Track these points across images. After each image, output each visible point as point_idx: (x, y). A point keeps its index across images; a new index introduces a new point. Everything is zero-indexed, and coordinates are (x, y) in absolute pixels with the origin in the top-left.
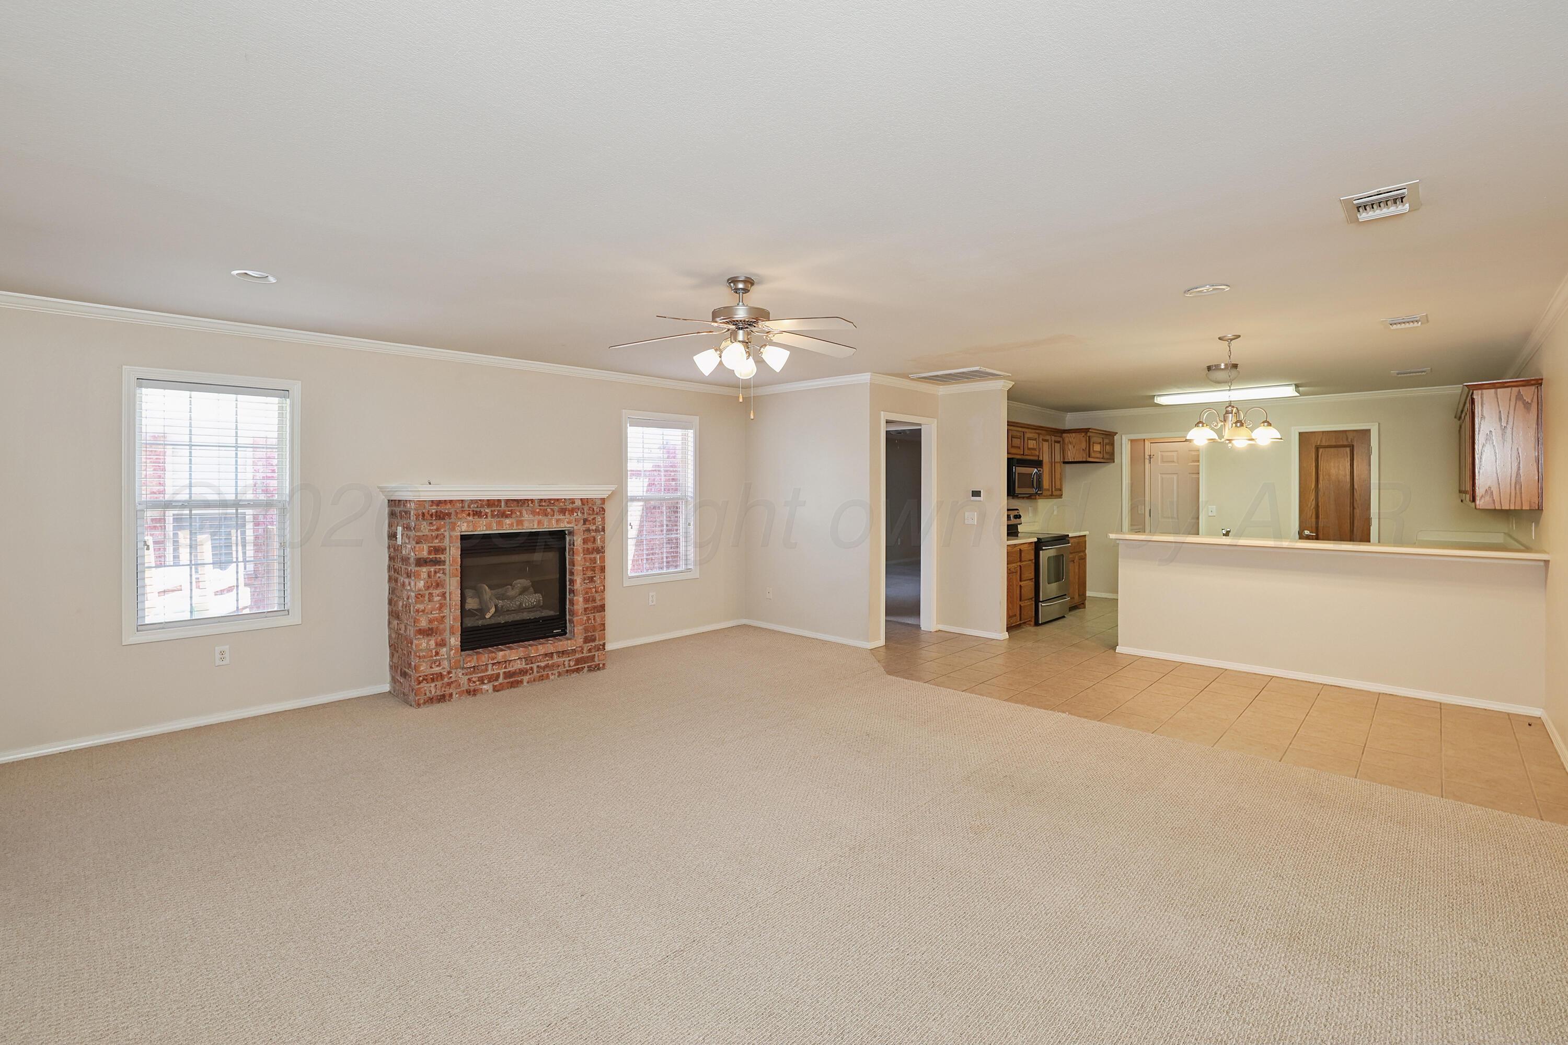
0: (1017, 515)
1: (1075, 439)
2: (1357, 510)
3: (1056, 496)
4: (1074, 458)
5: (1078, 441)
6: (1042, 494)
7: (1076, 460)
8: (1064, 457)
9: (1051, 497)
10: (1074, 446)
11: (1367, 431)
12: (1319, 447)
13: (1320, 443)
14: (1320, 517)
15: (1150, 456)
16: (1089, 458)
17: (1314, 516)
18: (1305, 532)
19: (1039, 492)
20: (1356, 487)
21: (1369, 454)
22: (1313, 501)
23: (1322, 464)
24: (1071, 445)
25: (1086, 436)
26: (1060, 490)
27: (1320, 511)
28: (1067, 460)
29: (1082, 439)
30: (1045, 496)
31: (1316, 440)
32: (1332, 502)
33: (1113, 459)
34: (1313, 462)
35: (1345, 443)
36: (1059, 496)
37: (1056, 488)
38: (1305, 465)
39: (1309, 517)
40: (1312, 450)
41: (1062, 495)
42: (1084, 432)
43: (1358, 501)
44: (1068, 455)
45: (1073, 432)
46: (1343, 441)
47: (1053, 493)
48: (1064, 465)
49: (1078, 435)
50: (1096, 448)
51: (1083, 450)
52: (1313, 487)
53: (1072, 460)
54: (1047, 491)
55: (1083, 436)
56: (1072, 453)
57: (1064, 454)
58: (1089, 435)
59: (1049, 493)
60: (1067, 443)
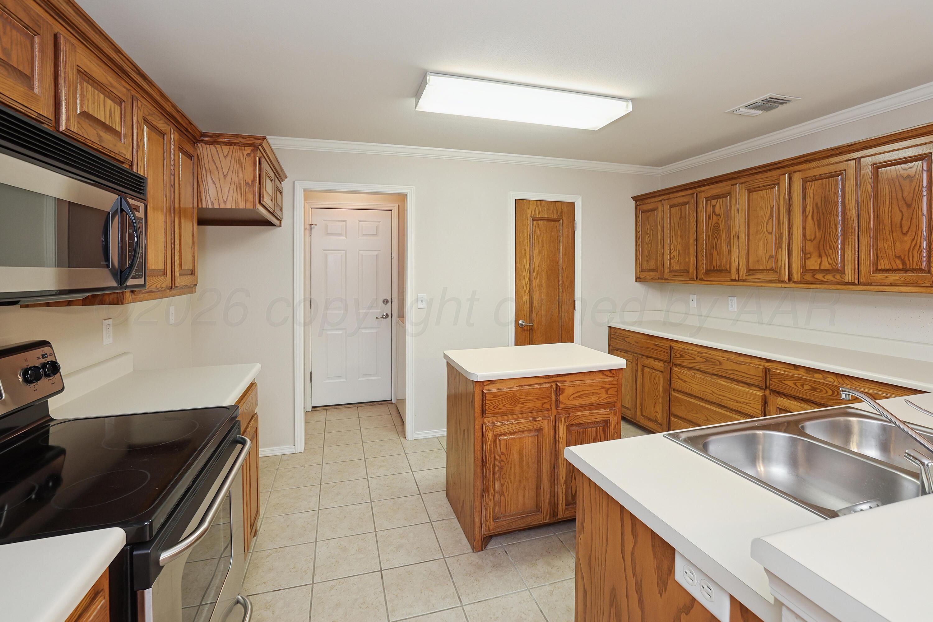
0: (40, 366)
1: (229, 158)
2: (564, 293)
3: (184, 287)
4: (225, 202)
5: (235, 166)
6: (144, 286)
7: (229, 206)
8: (200, 199)
9: (171, 291)
10: (225, 176)
11: (572, 204)
12: (534, 219)
13: (535, 214)
14: (534, 302)
15: (311, 225)
16: (258, 205)
17: (528, 302)
18: (520, 322)
19: (131, 282)
20: (564, 267)
21: (574, 229)
22: (527, 284)
23: (535, 240)
24: (216, 172)
25: (253, 154)
26: (192, 274)
27: (534, 295)
28: (205, 207)
29: (244, 162)
30: (153, 290)
31: (530, 210)
32: (544, 285)
33: (280, 221)
34: (529, 236)
35: (556, 216)
36: (190, 288)
37: (183, 268)
38: (521, 240)
39: (524, 304)
40: (528, 221)
41: (196, 285)
42: (250, 145)
43: (565, 283)
44: (209, 195)
45: (225, 143)
46: (553, 213)
47: (176, 282)
48: (198, 225)
49: (236, 151)
50: (269, 186)
51: (247, 184)
52: (528, 266)
53: (220, 206)
54: (161, 276)
55: (248, 155)
56: (219, 190)
57: (199, 191)
58: (259, 154)
59: (168, 281)
60: (207, 166)
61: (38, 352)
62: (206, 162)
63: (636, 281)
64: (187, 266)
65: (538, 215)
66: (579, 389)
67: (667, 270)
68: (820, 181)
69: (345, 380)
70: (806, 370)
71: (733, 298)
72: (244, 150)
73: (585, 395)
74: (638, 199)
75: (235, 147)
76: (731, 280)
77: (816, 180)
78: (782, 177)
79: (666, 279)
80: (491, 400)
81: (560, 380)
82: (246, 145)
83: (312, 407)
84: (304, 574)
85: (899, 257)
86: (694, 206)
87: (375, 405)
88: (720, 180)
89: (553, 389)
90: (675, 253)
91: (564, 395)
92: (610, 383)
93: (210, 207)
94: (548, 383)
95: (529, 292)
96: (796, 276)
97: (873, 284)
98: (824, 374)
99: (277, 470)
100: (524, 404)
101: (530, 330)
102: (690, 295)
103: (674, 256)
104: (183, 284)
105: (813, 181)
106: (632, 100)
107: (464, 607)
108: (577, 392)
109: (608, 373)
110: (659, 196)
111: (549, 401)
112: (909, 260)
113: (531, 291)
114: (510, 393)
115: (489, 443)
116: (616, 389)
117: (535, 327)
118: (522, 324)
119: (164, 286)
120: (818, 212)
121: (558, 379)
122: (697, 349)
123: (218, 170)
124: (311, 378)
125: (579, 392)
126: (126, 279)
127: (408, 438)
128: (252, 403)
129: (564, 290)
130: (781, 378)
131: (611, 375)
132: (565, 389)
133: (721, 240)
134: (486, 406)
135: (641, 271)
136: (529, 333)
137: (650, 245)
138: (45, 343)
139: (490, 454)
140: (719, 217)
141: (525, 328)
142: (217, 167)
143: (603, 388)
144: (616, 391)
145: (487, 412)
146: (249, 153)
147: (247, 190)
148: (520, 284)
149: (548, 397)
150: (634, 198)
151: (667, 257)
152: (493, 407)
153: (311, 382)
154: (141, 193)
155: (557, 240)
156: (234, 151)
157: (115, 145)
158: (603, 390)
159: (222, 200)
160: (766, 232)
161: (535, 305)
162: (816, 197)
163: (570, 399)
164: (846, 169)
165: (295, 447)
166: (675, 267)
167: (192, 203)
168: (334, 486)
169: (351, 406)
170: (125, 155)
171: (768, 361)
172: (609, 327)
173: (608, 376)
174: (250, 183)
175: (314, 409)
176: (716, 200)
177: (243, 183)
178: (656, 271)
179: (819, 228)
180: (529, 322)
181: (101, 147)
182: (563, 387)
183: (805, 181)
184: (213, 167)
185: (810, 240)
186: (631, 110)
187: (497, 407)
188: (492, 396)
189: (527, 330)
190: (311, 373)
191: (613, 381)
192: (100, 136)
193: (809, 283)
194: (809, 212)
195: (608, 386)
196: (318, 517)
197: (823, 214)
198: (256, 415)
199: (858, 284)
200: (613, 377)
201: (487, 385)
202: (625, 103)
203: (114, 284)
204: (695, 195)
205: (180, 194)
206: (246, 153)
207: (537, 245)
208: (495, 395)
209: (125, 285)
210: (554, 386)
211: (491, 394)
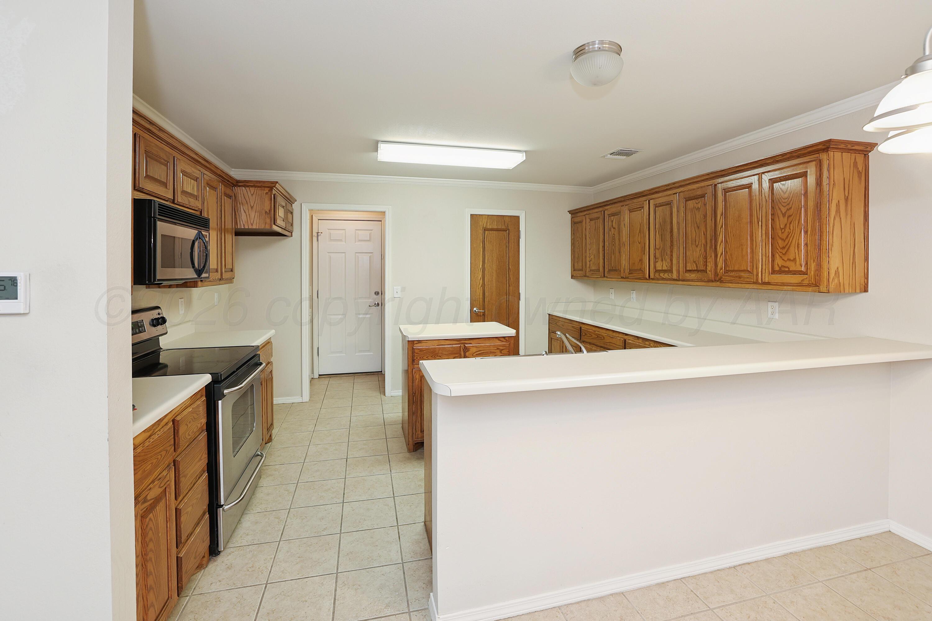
0: (157, 319)
1: (254, 196)
2: (511, 287)
3: (227, 279)
4: (252, 225)
5: (258, 201)
6: (208, 278)
7: (254, 227)
8: (236, 223)
9: (219, 281)
10: (252, 207)
11: (518, 218)
12: (485, 230)
13: (486, 226)
14: (486, 294)
15: (318, 233)
16: (273, 225)
17: (481, 294)
18: (475, 309)
19: (204, 275)
20: (510, 267)
21: (519, 237)
22: (480, 280)
23: (487, 246)
24: (246, 205)
25: (270, 193)
26: (231, 271)
27: (486, 289)
28: (239, 228)
29: (264, 198)
30: (212, 280)
31: (483, 223)
32: (494, 281)
33: (292, 233)
34: (481, 243)
35: (504, 227)
36: (230, 280)
37: (226, 267)
38: (475, 246)
39: (478, 295)
40: (481, 232)
41: (234, 278)
42: (268, 187)
43: (512, 279)
44: (242, 220)
45: (252, 186)
46: (502, 225)
47: (223, 276)
48: (235, 236)
49: (259, 191)
50: (281, 213)
51: (266, 212)
52: (481, 266)
53: (248, 227)
54: (215, 272)
55: (267, 193)
56: (248, 216)
57: (236, 218)
58: (274, 192)
59: (218, 276)
60: (240, 201)
61: (157, 311)
62: (240, 198)
63: (572, 278)
64: (229, 266)
65: (489, 227)
66: (481, 349)
67: (588, 270)
68: (662, 207)
69: (345, 355)
70: (642, 339)
71: (633, 292)
72: (264, 190)
73: (485, 353)
74: (573, 213)
75: (258, 188)
76: (621, 277)
77: (661, 206)
78: (645, 202)
79: (588, 277)
80: (418, 353)
81: (467, 342)
82: (265, 187)
83: (319, 375)
84: (299, 458)
85: (695, 262)
86: (602, 221)
87: (368, 375)
88: (615, 202)
89: (462, 348)
90: (592, 257)
91: (470, 352)
92: (503, 346)
93: (243, 227)
94: (459, 344)
95: (482, 286)
96: (652, 276)
97: (685, 280)
98: (650, 342)
99: (288, 411)
100: (440, 357)
101: (483, 315)
102: (610, 290)
103: (592, 258)
104: (226, 277)
105: (659, 207)
106: (525, 151)
107: (392, 474)
108: (479, 351)
109: (502, 339)
110: (585, 211)
111: (458, 356)
112: (699, 264)
113: (484, 285)
114: (431, 349)
115: (417, 381)
116: (508, 350)
117: (486, 313)
118: (475, 311)
119: (216, 278)
120: (661, 229)
121: (466, 342)
122: (594, 329)
123: (247, 204)
124: (318, 352)
125: (481, 351)
126: (201, 274)
127: (386, 395)
128: (269, 353)
129: (510, 285)
130: (630, 346)
131: (505, 341)
132: (470, 348)
133: (616, 247)
134: (414, 357)
135: (574, 270)
136: (482, 318)
137: (579, 250)
138: (158, 308)
139: (418, 389)
140: (615, 229)
141: (479, 314)
142: (247, 202)
143: (498, 349)
144: (508, 352)
145: (415, 361)
146: (267, 192)
147: (266, 216)
148: (474, 280)
149: (458, 353)
150: (570, 212)
151: (588, 259)
152: (420, 358)
153: (318, 355)
154: (207, 228)
155: (504, 246)
156: (258, 191)
157: (195, 203)
158: (498, 350)
159: (250, 224)
160: (638, 242)
161: (487, 296)
162: (660, 218)
163: (474, 355)
164: (673, 200)
165: (302, 398)
166: (592, 267)
167: (231, 226)
168: (326, 420)
169: (350, 375)
170: (199, 207)
171: (626, 335)
172: (549, 314)
173: (503, 341)
174: (268, 212)
175: (320, 377)
176: (613, 217)
177: (264, 212)
178: (582, 270)
179: (662, 241)
180: (481, 309)
181: (189, 206)
182: (468, 347)
183: (656, 206)
184: (244, 201)
185: (658, 249)
186: (525, 159)
187: (423, 358)
188: (419, 351)
189: (480, 316)
190: (318, 348)
191: (505, 345)
192: (189, 200)
193: (658, 279)
194: (657, 229)
195: (501, 348)
196: (313, 435)
197: (663, 230)
198: (271, 363)
199: (679, 280)
200: (507, 342)
201: (416, 344)
202: (521, 154)
203: (196, 276)
204: (603, 212)
205: (225, 222)
206: (265, 192)
207: (488, 249)
208: (421, 350)
209: (200, 277)
210: (463, 347)
211: (418, 349)
